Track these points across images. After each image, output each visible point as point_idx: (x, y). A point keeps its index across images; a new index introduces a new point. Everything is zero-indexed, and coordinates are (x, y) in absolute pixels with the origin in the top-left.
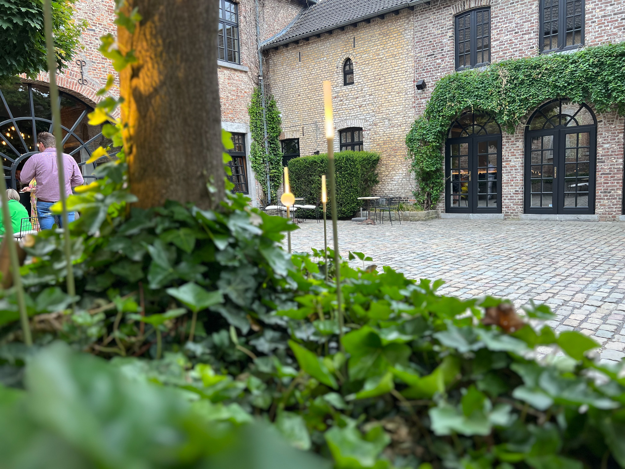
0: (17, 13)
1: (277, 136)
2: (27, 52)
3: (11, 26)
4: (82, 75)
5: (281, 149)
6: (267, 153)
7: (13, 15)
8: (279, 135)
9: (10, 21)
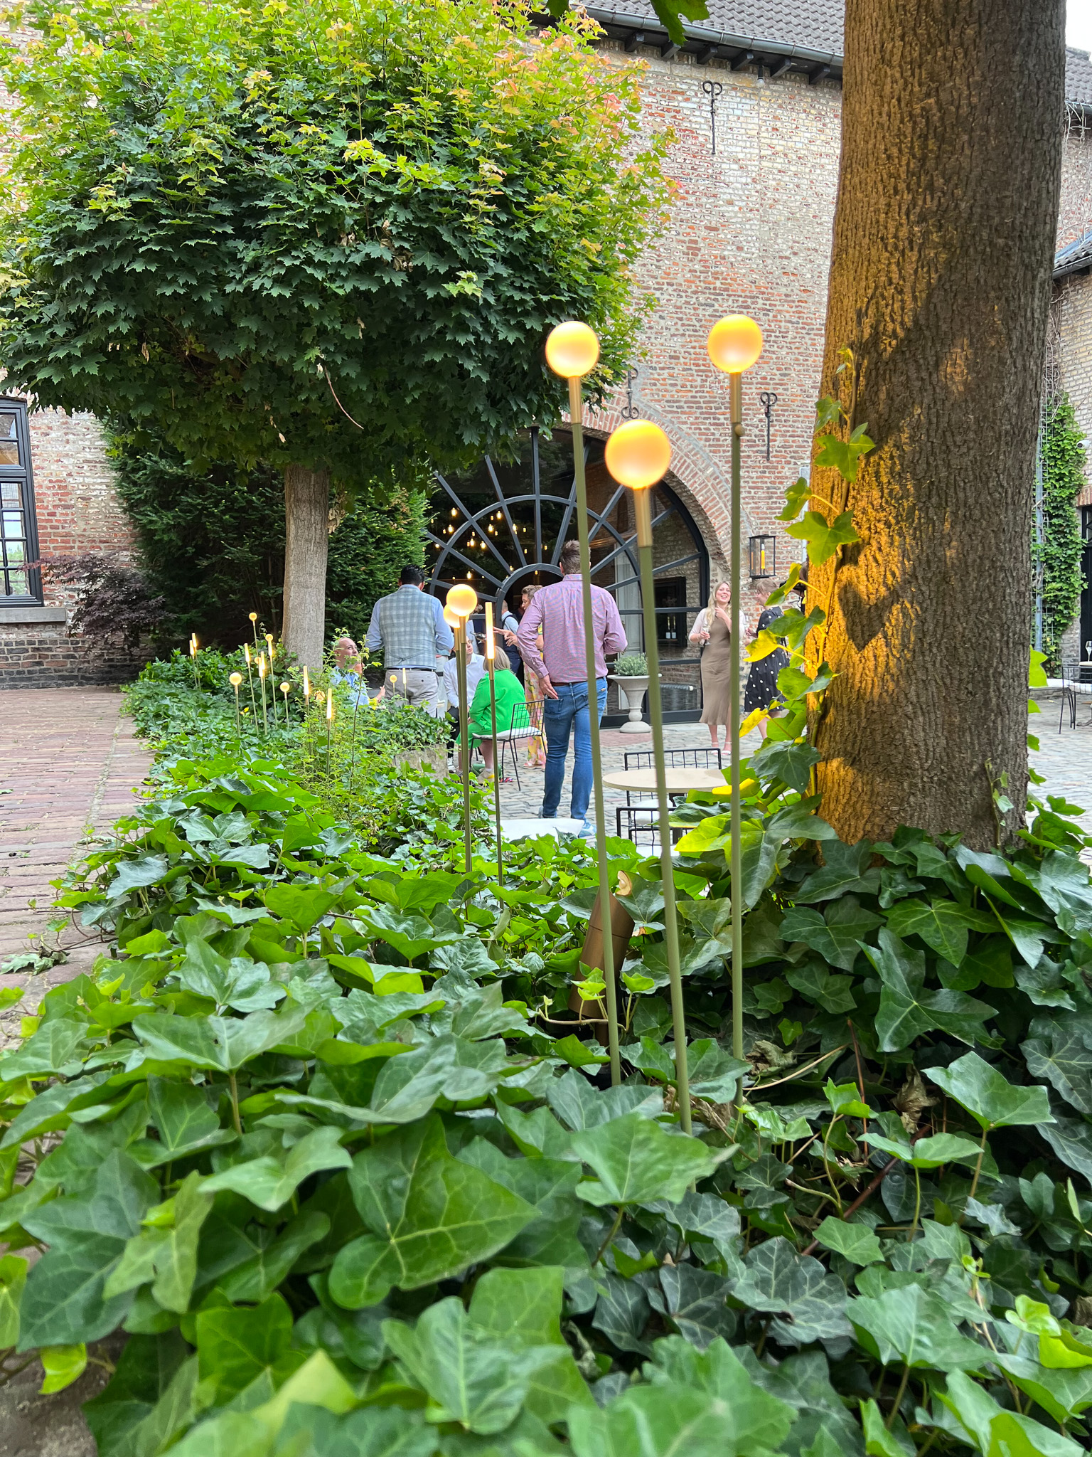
0: (534, 308)
1: (1070, 498)
2: (545, 382)
3: (522, 337)
4: (630, 399)
5: (1080, 528)
6: (1039, 541)
7: (526, 313)
8: (1078, 493)
9: (520, 327)
